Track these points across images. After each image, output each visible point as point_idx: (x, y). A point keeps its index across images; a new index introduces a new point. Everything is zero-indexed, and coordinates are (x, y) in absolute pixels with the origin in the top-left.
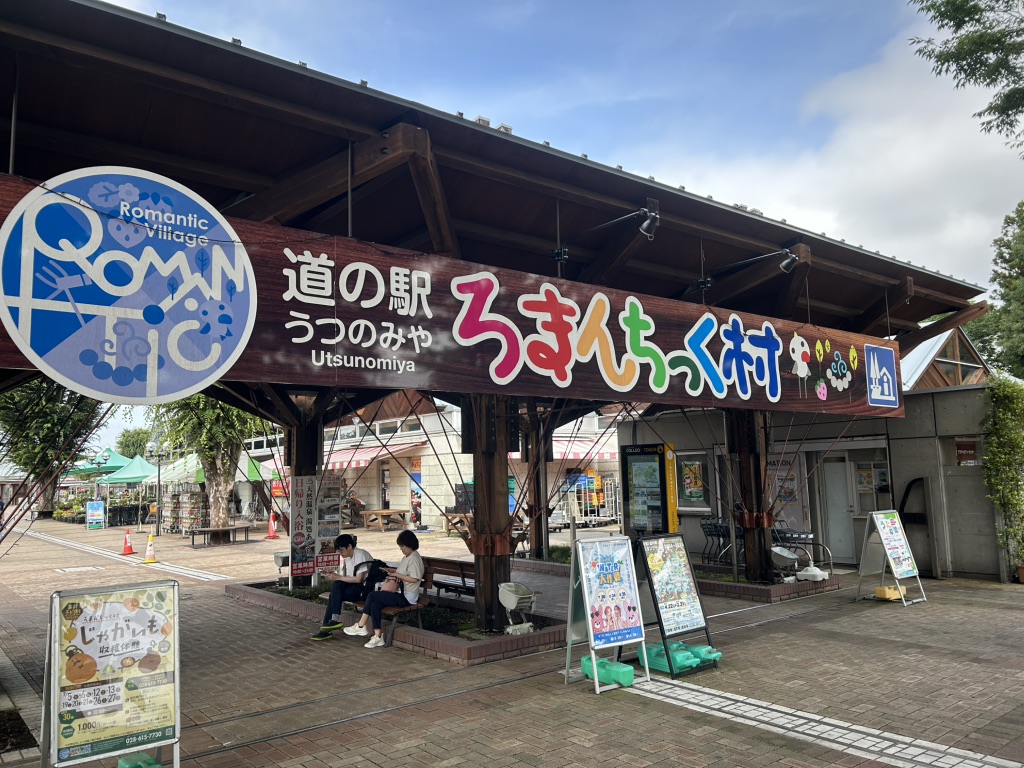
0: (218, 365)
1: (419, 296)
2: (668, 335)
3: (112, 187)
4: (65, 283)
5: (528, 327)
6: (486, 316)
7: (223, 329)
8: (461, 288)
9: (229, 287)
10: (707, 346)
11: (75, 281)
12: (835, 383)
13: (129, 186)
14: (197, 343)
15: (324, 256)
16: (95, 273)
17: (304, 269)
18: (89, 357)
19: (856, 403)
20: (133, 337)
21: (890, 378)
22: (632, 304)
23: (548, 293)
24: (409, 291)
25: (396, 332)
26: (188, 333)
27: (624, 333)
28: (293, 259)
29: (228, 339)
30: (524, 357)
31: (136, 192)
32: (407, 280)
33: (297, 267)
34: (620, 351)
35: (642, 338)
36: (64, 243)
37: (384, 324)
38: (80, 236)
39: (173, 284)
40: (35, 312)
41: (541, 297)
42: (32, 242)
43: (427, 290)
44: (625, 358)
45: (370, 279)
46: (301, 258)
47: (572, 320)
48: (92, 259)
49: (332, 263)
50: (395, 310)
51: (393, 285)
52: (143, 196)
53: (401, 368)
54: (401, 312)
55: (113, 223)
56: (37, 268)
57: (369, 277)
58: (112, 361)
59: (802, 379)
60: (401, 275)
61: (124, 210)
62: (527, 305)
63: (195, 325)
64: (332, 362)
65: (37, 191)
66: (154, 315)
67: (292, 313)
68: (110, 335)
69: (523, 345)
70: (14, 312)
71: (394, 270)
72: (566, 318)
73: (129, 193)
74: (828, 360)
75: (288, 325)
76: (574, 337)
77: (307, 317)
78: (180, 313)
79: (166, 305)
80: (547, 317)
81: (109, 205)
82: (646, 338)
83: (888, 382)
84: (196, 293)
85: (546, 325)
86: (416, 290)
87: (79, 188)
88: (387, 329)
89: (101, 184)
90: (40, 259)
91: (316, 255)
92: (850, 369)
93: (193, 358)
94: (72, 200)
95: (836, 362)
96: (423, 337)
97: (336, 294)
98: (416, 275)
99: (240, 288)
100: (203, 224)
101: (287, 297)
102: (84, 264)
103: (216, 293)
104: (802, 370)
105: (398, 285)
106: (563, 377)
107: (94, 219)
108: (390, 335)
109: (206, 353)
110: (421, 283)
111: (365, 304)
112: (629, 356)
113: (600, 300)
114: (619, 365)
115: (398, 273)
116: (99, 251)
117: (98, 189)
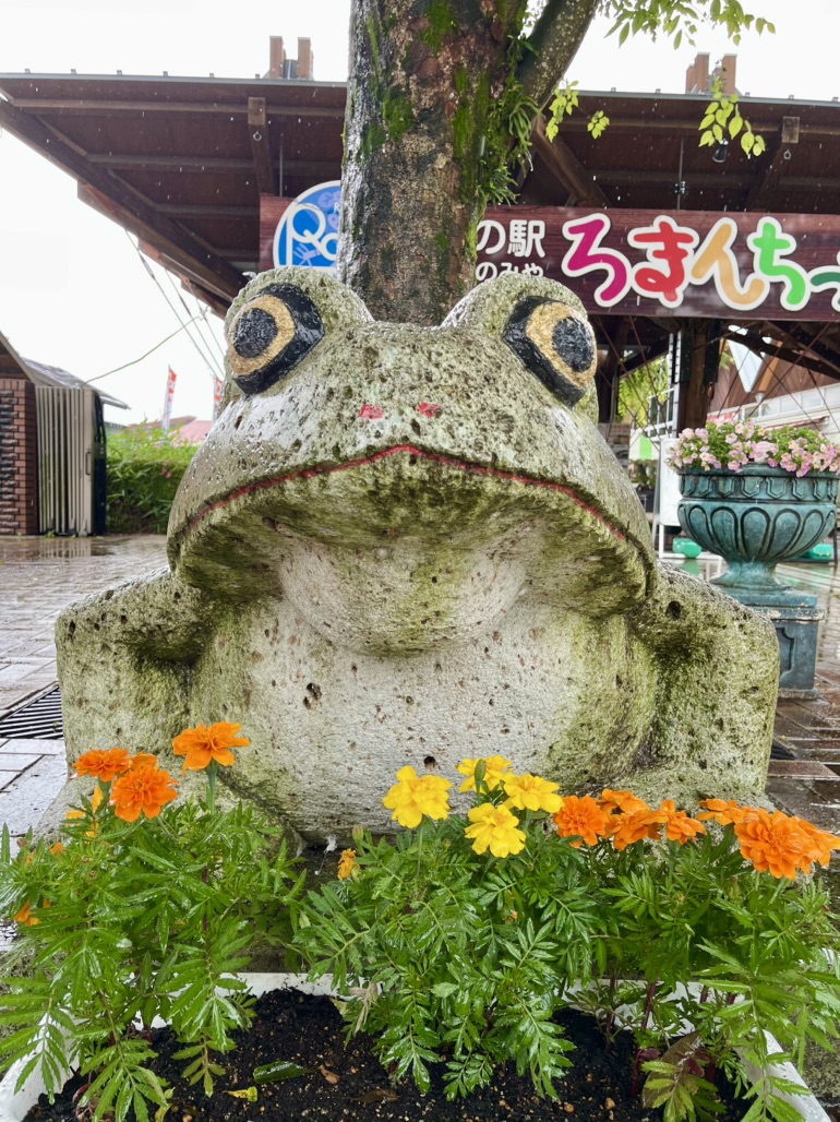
1: (534, 240)
2: (813, 251)
3: (329, 194)
4: (308, 255)
5: (637, 256)
6: (595, 250)
8: (573, 230)
11: (312, 254)
16: (322, 248)
22: (767, 225)
23: (664, 226)
24: (526, 238)
25: (513, 269)
27: (753, 253)
30: (631, 282)
32: (524, 229)
34: (747, 269)
35: (776, 258)
36: (307, 232)
37: (503, 264)
38: (314, 229)
41: (655, 228)
42: (292, 234)
43: (542, 234)
44: (750, 278)
45: (494, 232)
47: (688, 247)
48: (320, 240)
50: (512, 253)
51: (512, 234)
54: (517, 254)
55: (331, 216)
56: (294, 249)
57: (494, 230)
60: (520, 226)
61: (337, 207)
62: (638, 238)
65: (293, 204)
69: (631, 272)
71: (513, 223)
72: (681, 245)
76: (688, 263)
80: (660, 246)
81: (328, 206)
82: (782, 257)
85: (657, 254)
86: (531, 235)
87: (312, 199)
88: (505, 268)
89: (325, 194)
90: (296, 243)
94: (310, 207)
98: (533, 223)
102: (316, 244)
105: (516, 234)
106: (673, 298)
107: (321, 216)
108: (508, 272)
110: (536, 230)
111: (489, 251)
112: (758, 274)
113: (726, 225)
114: (743, 284)
115: (517, 225)
116: (324, 234)
117: (323, 197)
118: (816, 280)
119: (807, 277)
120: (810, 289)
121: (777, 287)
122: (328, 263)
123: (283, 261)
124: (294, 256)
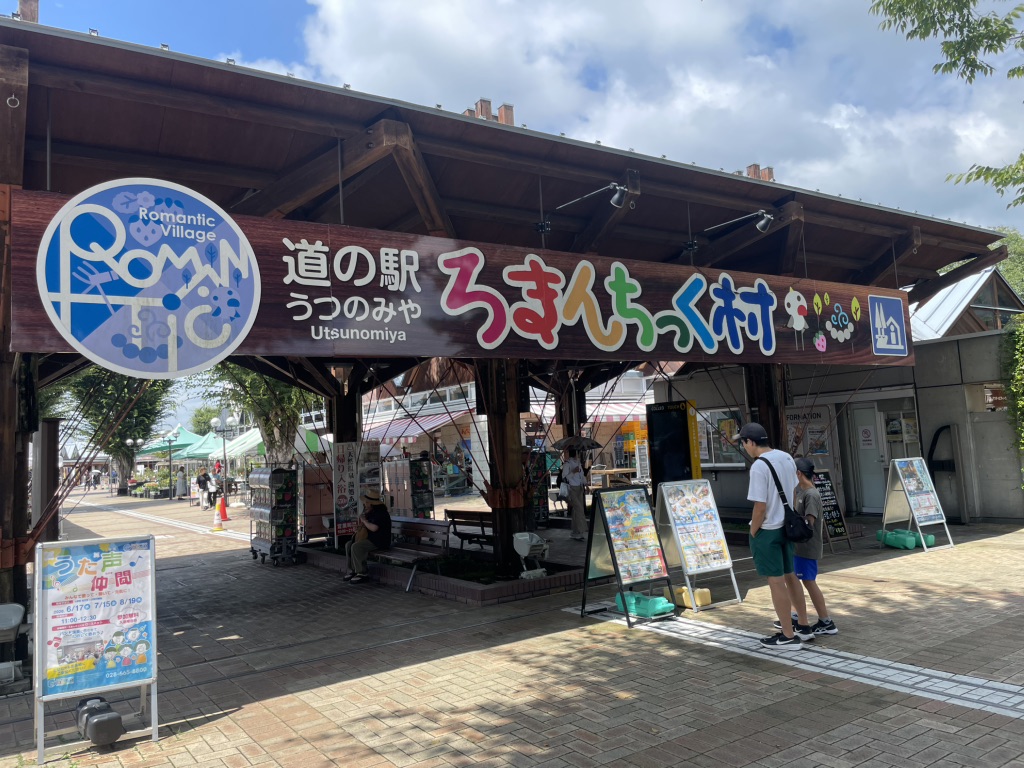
0: (228, 342)
1: (408, 272)
2: (656, 296)
3: (131, 196)
4: (97, 279)
5: (514, 295)
6: (472, 287)
7: (232, 310)
8: (449, 264)
9: (236, 275)
10: (696, 305)
11: (105, 277)
12: (835, 334)
13: (145, 194)
14: (210, 324)
15: (319, 243)
16: (121, 270)
17: (301, 255)
18: (119, 340)
19: (859, 353)
20: (155, 322)
21: (898, 327)
22: (617, 269)
23: (533, 263)
24: (399, 269)
25: (387, 306)
26: (201, 317)
27: (610, 296)
28: (291, 247)
29: (237, 319)
30: (510, 324)
31: (152, 198)
32: (396, 259)
33: (295, 254)
34: (607, 313)
35: (628, 301)
36: (94, 246)
37: (376, 299)
38: (107, 241)
39: (187, 275)
40: (74, 306)
41: (526, 267)
42: (68, 246)
43: (416, 267)
44: (611, 320)
46: (298, 246)
47: (558, 287)
48: (117, 258)
49: (326, 249)
50: (385, 287)
51: (383, 265)
52: (158, 202)
53: (393, 338)
54: (390, 288)
55: (133, 226)
56: (73, 268)
57: (361, 259)
58: (138, 342)
59: (799, 332)
60: (391, 255)
61: (142, 214)
62: (512, 275)
63: (208, 309)
64: (330, 335)
66: (171, 302)
67: (293, 295)
68: (136, 321)
69: (509, 312)
70: (56, 305)
72: (551, 285)
73: (146, 200)
74: (827, 312)
75: (289, 305)
76: (559, 303)
77: (306, 297)
78: (194, 300)
79: (181, 293)
80: (532, 285)
81: (130, 211)
82: (633, 301)
83: (896, 331)
84: (207, 281)
85: (531, 293)
86: (405, 267)
87: (103, 198)
88: (379, 304)
89: (122, 194)
90: (75, 261)
91: (311, 242)
92: (852, 319)
93: (206, 337)
94: (98, 210)
95: (837, 315)
96: (413, 309)
97: (331, 275)
98: (405, 253)
99: (245, 275)
100: (211, 222)
101: (287, 280)
102: (111, 263)
103: (224, 280)
104: (799, 323)
105: (387, 264)
106: (549, 339)
107: (117, 224)
108: (382, 308)
109: (218, 332)
110: (410, 261)
111: (358, 283)
112: (616, 317)
113: (585, 267)
114: (606, 327)
115: (387, 253)
116: (124, 251)
117: (119, 198)
118: (661, 323)
119: (653, 319)
120: (658, 331)
121: (632, 329)
122: (132, 291)
123: (53, 285)
124: (73, 280)
